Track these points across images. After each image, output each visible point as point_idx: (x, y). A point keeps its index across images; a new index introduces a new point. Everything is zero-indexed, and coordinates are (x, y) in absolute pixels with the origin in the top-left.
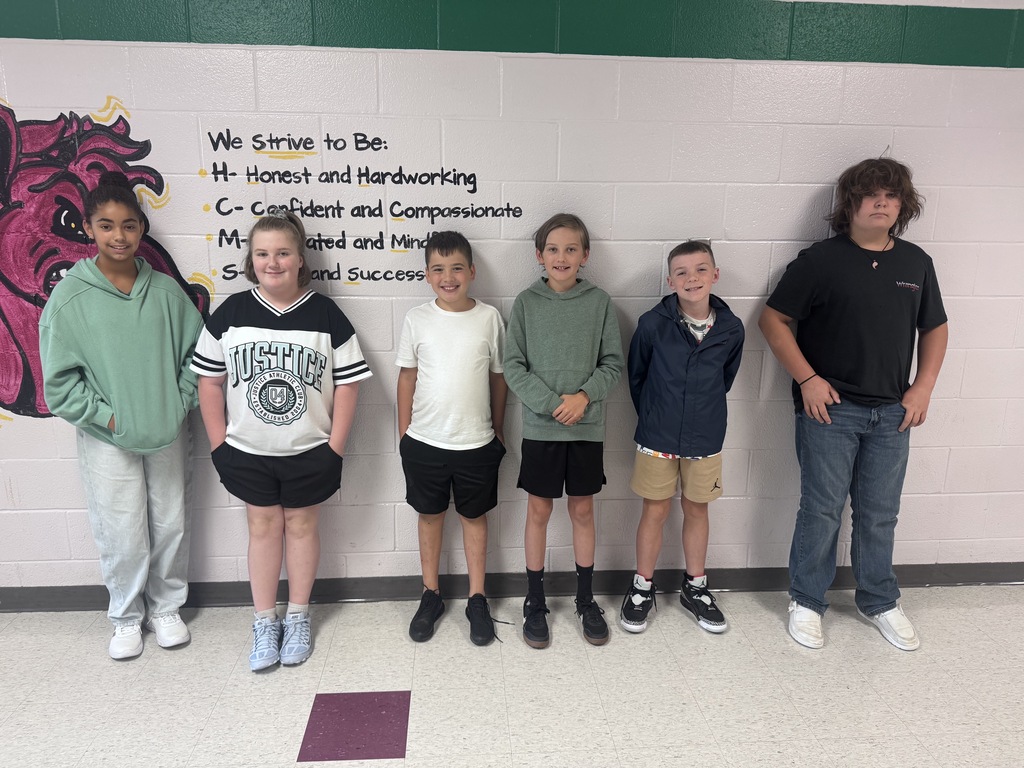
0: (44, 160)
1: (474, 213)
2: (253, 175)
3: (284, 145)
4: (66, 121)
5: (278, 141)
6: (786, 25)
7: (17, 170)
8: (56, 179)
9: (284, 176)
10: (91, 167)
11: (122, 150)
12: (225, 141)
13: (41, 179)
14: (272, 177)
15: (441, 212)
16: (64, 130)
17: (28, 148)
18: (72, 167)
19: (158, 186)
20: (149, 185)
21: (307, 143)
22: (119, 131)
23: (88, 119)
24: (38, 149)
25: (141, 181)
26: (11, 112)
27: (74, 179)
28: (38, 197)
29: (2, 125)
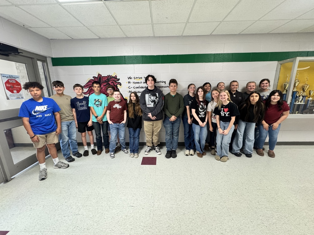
0: (106, 82)
1: (165, 87)
2: (134, 83)
3: (138, 78)
4: (108, 76)
5: (137, 78)
6: (213, 57)
7: (102, 83)
8: (107, 84)
9: (138, 83)
10: (112, 82)
11: (116, 80)
12: (130, 78)
13: (105, 84)
14: (136, 83)
15: (160, 87)
16: (108, 77)
17: (103, 80)
18: (109, 82)
19: (121, 85)
20: (119, 85)
21: (141, 78)
22: (116, 77)
23: (111, 76)
24: (105, 80)
25: (118, 84)
26: (101, 75)
27: (109, 84)
28: (105, 87)
29: (100, 77)
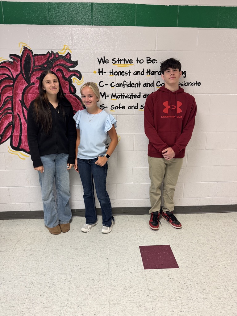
0: (42, 68)
1: (185, 85)
2: (112, 73)
3: (123, 62)
4: (50, 54)
7: (33, 72)
9: (122, 73)
10: (58, 70)
11: (68, 64)
14: (118, 74)
16: (49, 57)
17: (37, 64)
19: (80, 77)
20: (77, 77)
21: (130, 61)
22: (68, 57)
23: (57, 53)
24: (40, 64)
25: (74, 75)
26: (31, 51)
29: (28, 56)
